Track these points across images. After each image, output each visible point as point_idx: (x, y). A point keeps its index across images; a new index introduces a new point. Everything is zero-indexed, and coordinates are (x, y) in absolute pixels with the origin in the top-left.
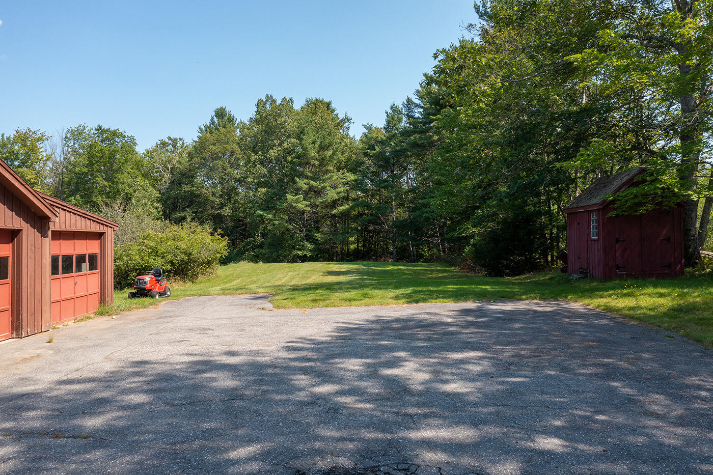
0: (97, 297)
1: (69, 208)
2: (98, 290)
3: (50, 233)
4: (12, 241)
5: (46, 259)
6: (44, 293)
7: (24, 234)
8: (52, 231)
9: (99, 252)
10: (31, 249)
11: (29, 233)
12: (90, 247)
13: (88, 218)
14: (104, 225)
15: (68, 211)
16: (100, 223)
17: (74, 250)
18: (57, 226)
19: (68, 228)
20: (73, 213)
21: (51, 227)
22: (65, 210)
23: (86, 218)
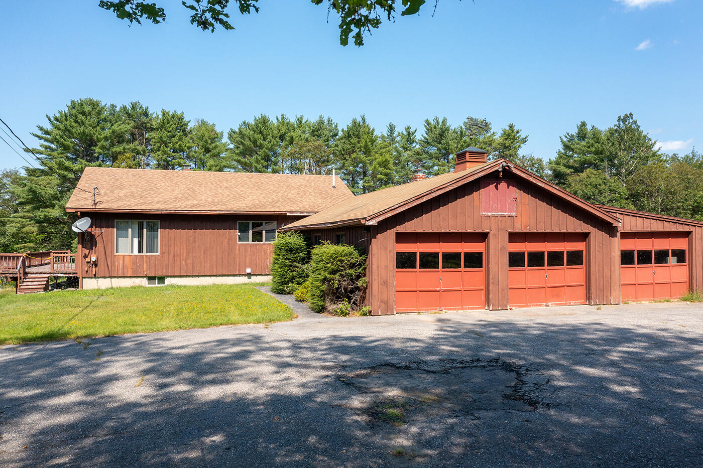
0: (686, 286)
1: (640, 214)
2: (687, 280)
3: (619, 234)
4: (585, 241)
5: (614, 253)
6: (613, 277)
7: (592, 236)
8: (621, 233)
9: (687, 248)
10: (599, 246)
11: (596, 235)
12: (680, 244)
13: (666, 221)
14: (688, 225)
15: (639, 217)
16: (682, 224)
17: (653, 246)
18: (627, 230)
19: (640, 230)
20: (646, 218)
21: (621, 230)
22: (636, 216)
23: (663, 221)
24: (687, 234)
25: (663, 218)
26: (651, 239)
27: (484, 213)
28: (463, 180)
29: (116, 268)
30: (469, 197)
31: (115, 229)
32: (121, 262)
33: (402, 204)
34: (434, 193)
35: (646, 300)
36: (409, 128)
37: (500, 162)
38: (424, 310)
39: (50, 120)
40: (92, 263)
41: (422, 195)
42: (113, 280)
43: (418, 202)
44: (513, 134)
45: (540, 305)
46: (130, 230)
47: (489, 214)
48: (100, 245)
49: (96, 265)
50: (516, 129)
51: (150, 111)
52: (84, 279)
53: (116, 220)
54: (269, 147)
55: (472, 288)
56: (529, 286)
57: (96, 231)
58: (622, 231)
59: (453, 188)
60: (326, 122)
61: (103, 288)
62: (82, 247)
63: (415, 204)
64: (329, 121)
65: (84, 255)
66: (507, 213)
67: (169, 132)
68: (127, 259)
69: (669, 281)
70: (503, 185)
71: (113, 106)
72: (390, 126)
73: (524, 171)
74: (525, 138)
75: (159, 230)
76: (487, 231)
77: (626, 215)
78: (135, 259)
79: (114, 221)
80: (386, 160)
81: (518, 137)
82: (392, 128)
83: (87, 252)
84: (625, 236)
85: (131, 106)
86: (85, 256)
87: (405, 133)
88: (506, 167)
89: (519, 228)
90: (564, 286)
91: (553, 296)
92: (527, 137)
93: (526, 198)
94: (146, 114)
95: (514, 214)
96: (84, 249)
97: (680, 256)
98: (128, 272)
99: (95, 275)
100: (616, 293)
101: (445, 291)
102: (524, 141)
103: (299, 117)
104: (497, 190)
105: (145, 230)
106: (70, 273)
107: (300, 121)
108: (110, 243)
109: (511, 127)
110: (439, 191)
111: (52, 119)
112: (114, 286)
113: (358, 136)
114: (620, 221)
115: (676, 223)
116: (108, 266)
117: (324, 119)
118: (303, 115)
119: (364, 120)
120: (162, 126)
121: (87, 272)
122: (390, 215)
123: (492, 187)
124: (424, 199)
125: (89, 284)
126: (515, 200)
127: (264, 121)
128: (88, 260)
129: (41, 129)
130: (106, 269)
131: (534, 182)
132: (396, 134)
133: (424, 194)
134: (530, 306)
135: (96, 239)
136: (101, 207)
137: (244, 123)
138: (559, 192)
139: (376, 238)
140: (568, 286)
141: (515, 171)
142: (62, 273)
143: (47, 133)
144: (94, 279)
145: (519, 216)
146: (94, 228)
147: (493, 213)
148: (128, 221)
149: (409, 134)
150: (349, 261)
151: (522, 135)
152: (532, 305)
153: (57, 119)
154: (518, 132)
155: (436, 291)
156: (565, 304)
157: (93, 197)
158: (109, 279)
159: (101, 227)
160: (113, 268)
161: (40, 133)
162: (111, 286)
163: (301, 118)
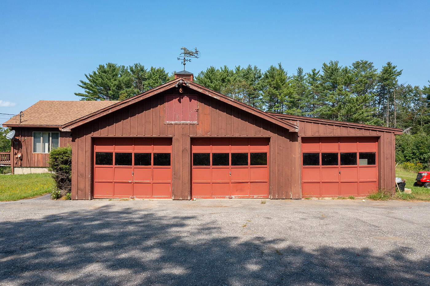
0: (374, 185)
2: (375, 180)
3: (299, 139)
4: (267, 144)
5: (295, 155)
6: (293, 176)
7: (273, 141)
8: (302, 138)
9: (377, 151)
11: (277, 140)
12: (368, 148)
13: (350, 127)
14: (376, 131)
15: (321, 124)
16: (369, 130)
17: (339, 150)
18: (309, 134)
19: (322, 135)
20: (328, 125)
21: (301, 135)
22: (319, 123)
23: (347, 127)
24: (376, 139)
25: (347, 125)
26: (337, 144)
27: (167, 122)
28: (144, 96)
29: (33, 162)
30: (154, 109)
31: (33, 137)
32: (36, 158)
33: (91, 115)
34: (118, 107)
35: (329, 197)
36: (315, 70)
37: (178, 80)
38: (118, 197)
39: (87, 77)
40: (18, 158)
41: (108, 108)
42: (32, 169)
43: (105, 114)
44: (390, 70)
45: (224, 198)
46: (42, 138)
47: (173, 122)
48: (24, 148)
49: (21, 160)
50: (393, 65)
51: (145, 68)
52: (15, 168)
53: (33, 132)
54: (214, 87)
55: (160, 181)
56: (213, 181)
57: (21, 138)
58: (303, 136)
59: (135, 102)
60: (253, 69)
61: (26, 173)
62: (14, 148)
63: (102, 115)
64: (255, 68)
65: (14, 153)
66: (189, 122)
67: (154, 80)
68: (40, 156)
69: (356, 180)
70: (186, 99)
71: (123, 67)
72: (299, 69)
73: (201, 87)
74: (400, 72)
75: (59, 138)
76: (171, 136)
77: (307, 122)
78: (45, 156)
79: (32, 132)
80: (290, 92)
81: (395, 72)
82: (300, 71)
83: (16, 151)
84: (305, 140)
85: (135, 66)
86: (16, 154)
87: (312, 74)
88: (183, 84)
89: (200, 133)
90: (247, 182)
91: (237, 190)
92: (401, 71)
93: (208, 109)
94: (142, 70)
95: (196, 122)
96: (14, 150)
97: (371, 158)
98: (40, 164)
99: (21, 165)
100: (297, 189)
101: (136, 183)
102: (399, 73)
103: (237, 66)
104: (180, 103)
105: (51, 138)
106: (7, 164)
107: (238, 69)
108: (30, 146)
109: (389, 64)
110: (123, 105)
111: (89, 77)
112: (32, 173)
113: (273, 77)
114: (297, 127)
115: (362, 129)
116: (28, 160)
117: (251, 67)
118: (240, 66)
119: (280, 66)
120: (150, 77)
121: (16, 163)
122: (81, 123)
123: (176, 101)
124: (110, 111)
125: (18, 171)
126: (197, 111)
127: (212, 71)
128: (16, 156)
129: (82, 82)
130: (28, 162)
131: (210, 95)
132: (304, 74)
133: (110, 107)
134: (214, 198)
135: (21, 144)
136: (24, 124)
137: (202, 72)
138: (234, 103)
139: (75, 141)
140: (251, 182)
141: (191, 87)
142: (3, 164)
143: (85, 84)
144: (21, 168)
145: (200, 124)
146: (20, 136)
147: (176, 122)
148: (40, 133)
149: (314, 74)
150: (62, 158)
151: (398, 69)
152: (216, 197)
153: (91, 76)
154: (394, 68)
155: (128, 183)
156: (248, 198)
157: (20, 118)
158: (30, 168)
159: (25, 136)
160: (31, 161)
161: (81, 84)
162: (30, 173)
163: (239, 67)
